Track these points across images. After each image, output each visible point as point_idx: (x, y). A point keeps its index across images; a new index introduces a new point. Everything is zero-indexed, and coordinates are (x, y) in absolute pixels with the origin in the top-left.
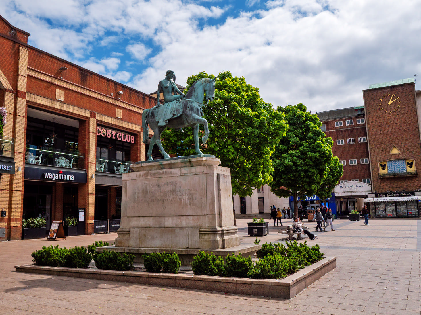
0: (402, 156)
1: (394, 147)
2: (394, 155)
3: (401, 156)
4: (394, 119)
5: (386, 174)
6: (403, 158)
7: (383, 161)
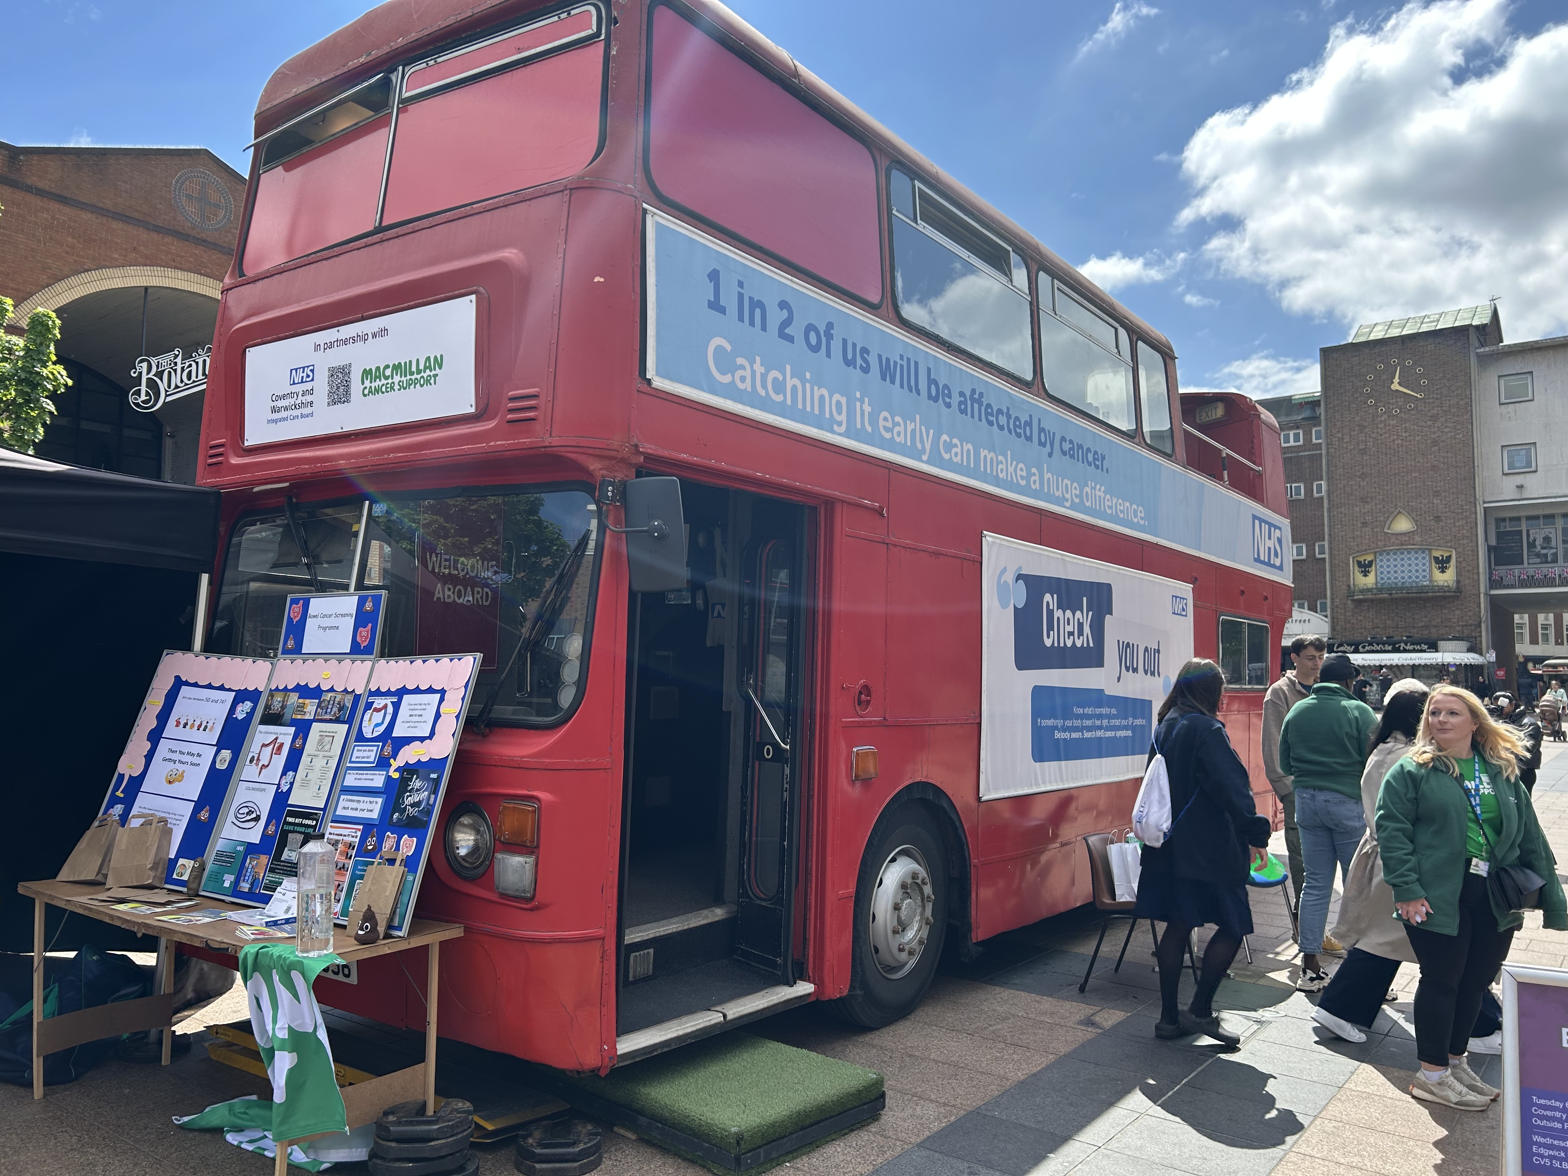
0: (1419, 539)
1: (1400, 512)
2: (1397, 534)
3: (1417, 538)
4: (1406, 432)
5: (1369, 590)
6: (1422, 545)
7: (1365, 552)
